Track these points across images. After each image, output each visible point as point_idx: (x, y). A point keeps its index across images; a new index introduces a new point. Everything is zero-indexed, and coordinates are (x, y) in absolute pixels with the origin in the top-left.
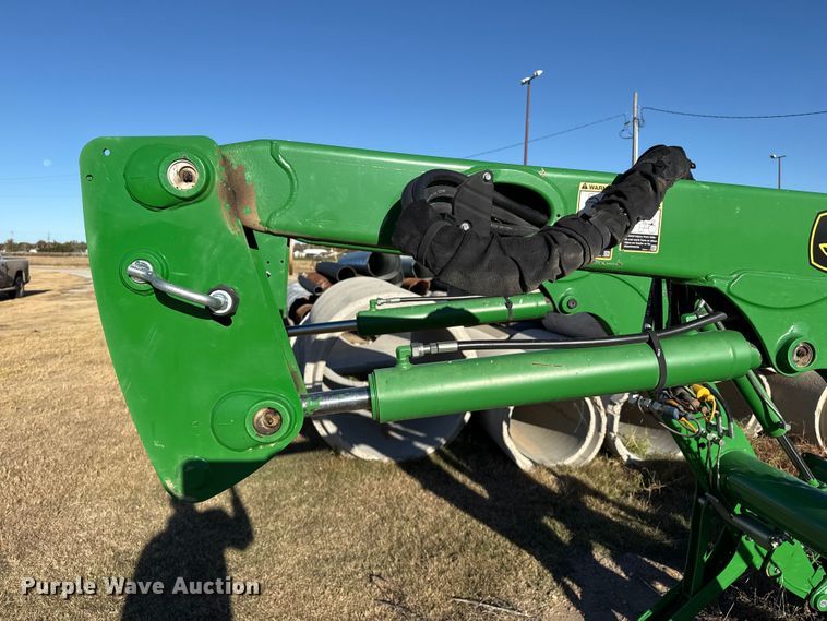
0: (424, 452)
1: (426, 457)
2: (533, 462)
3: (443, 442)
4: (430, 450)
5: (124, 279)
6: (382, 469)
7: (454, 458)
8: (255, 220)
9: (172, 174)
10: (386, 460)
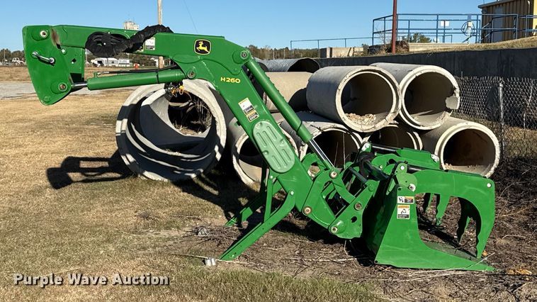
0: (190, 177)
1: (190, 179)
2: (254, 181)
3: (202, 171)
4: (193, 176)
5: (31, 55)
6: (163, 184)
7: (208, 180)
8: (59, 43)
9: (41, 33)
10: (166, 180)
